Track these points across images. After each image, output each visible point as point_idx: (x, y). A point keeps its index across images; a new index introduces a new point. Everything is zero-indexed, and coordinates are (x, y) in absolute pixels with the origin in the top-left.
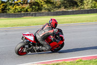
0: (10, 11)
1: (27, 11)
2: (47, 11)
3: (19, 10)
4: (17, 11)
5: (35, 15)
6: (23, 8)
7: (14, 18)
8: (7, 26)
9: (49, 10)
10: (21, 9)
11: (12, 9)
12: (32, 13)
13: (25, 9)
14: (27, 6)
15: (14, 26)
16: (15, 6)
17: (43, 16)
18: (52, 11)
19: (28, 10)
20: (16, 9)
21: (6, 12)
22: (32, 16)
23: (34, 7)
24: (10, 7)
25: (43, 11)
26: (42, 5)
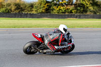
0: (54, 11)
1: (71, 12)
2: (92, 14)
3: (63, 11)
4: (61, 11)
5: (80, 17)
6: (68, 9)
7: (57, 19)
8: (50, 26)
9: (95, 13)
10: (65, 10)
11: (56, 10)
12: (76, 14)
16: (59, 7)
17: (88, 18)
18: (98, 14)
19: (73, 11)
20: (60, 9)
21: (50, 12)
22: (76, 18)
23: (79, 8)
24: (54, 7)
25: (88, 13)
26: (87, 7)
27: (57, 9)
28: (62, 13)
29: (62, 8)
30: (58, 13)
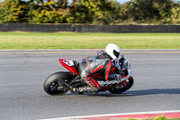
0: (34, 19)
1: (64, 21)
2: (101, 24)
3: (51, 19)
4: (46, 19)
5: (79, 30)
6: (58, 16)
7: (40, 33)
8: (27, 47)
9: (106, 22)
10: (54, 18)
11: (37, 16)
12: (73, 25)
13: (61, 18)
14: (64, 13)
15: (41, 47)
16: (43, 12)
17: (94, 31)
18: (111, 24)
19: (68, 19)
20: (44, 16)
21: (26, 21)
22: (74, 31)
23: (78, 14)
24: (34, 12)
25: (95, 23)
26: (93, 13)
27: (40, 15)
28: (49, 22)
29: (48, 13)
30: (42, 22)
